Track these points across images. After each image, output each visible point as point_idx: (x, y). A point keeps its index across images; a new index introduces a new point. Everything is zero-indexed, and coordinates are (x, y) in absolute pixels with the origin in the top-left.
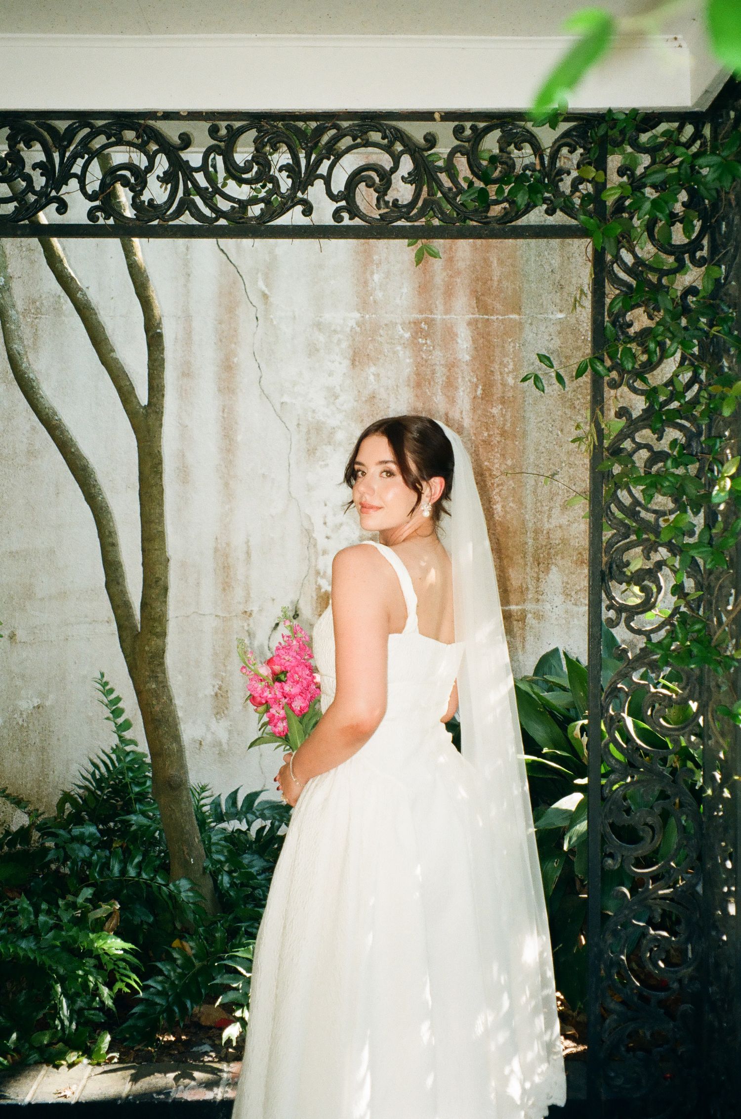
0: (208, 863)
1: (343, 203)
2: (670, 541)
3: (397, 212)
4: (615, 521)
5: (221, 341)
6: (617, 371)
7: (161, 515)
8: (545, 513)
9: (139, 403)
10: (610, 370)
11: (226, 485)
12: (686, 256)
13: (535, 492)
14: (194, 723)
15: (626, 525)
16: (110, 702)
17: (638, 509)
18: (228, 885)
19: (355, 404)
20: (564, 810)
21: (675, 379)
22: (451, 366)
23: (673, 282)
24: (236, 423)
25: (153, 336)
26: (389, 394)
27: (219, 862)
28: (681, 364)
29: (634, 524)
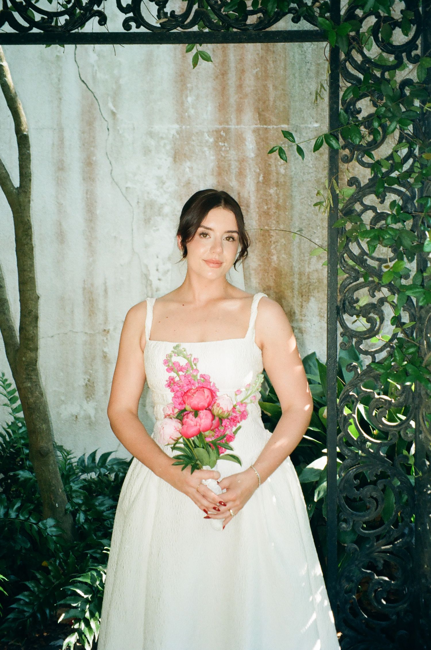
0: (68, 506)
1: (131, 14)
2: (390, 283)
3: (174, 21)
4: (347, 267)
5: (84, 145)
6: (348, 148)
7: (32, 265)
8: (306, 261)
9: (13, 186)
10: (344, 148)
11: (90, 244)
12: (404, 55)
13: (299, 247)
14: (72, 403)
15: (356, 270)
16: (8, 393)
17: (365, 257)
18: (83, 521)
19: (177, 187)
20: (316, 469)
21: (394, 153)
22: (242, 161)
23: (394, 76)
24: (96, 202)
25: (21, 137)
26: (199, 181)
27: (78, 504)
28: (400, 141)
29: (362, 270)
